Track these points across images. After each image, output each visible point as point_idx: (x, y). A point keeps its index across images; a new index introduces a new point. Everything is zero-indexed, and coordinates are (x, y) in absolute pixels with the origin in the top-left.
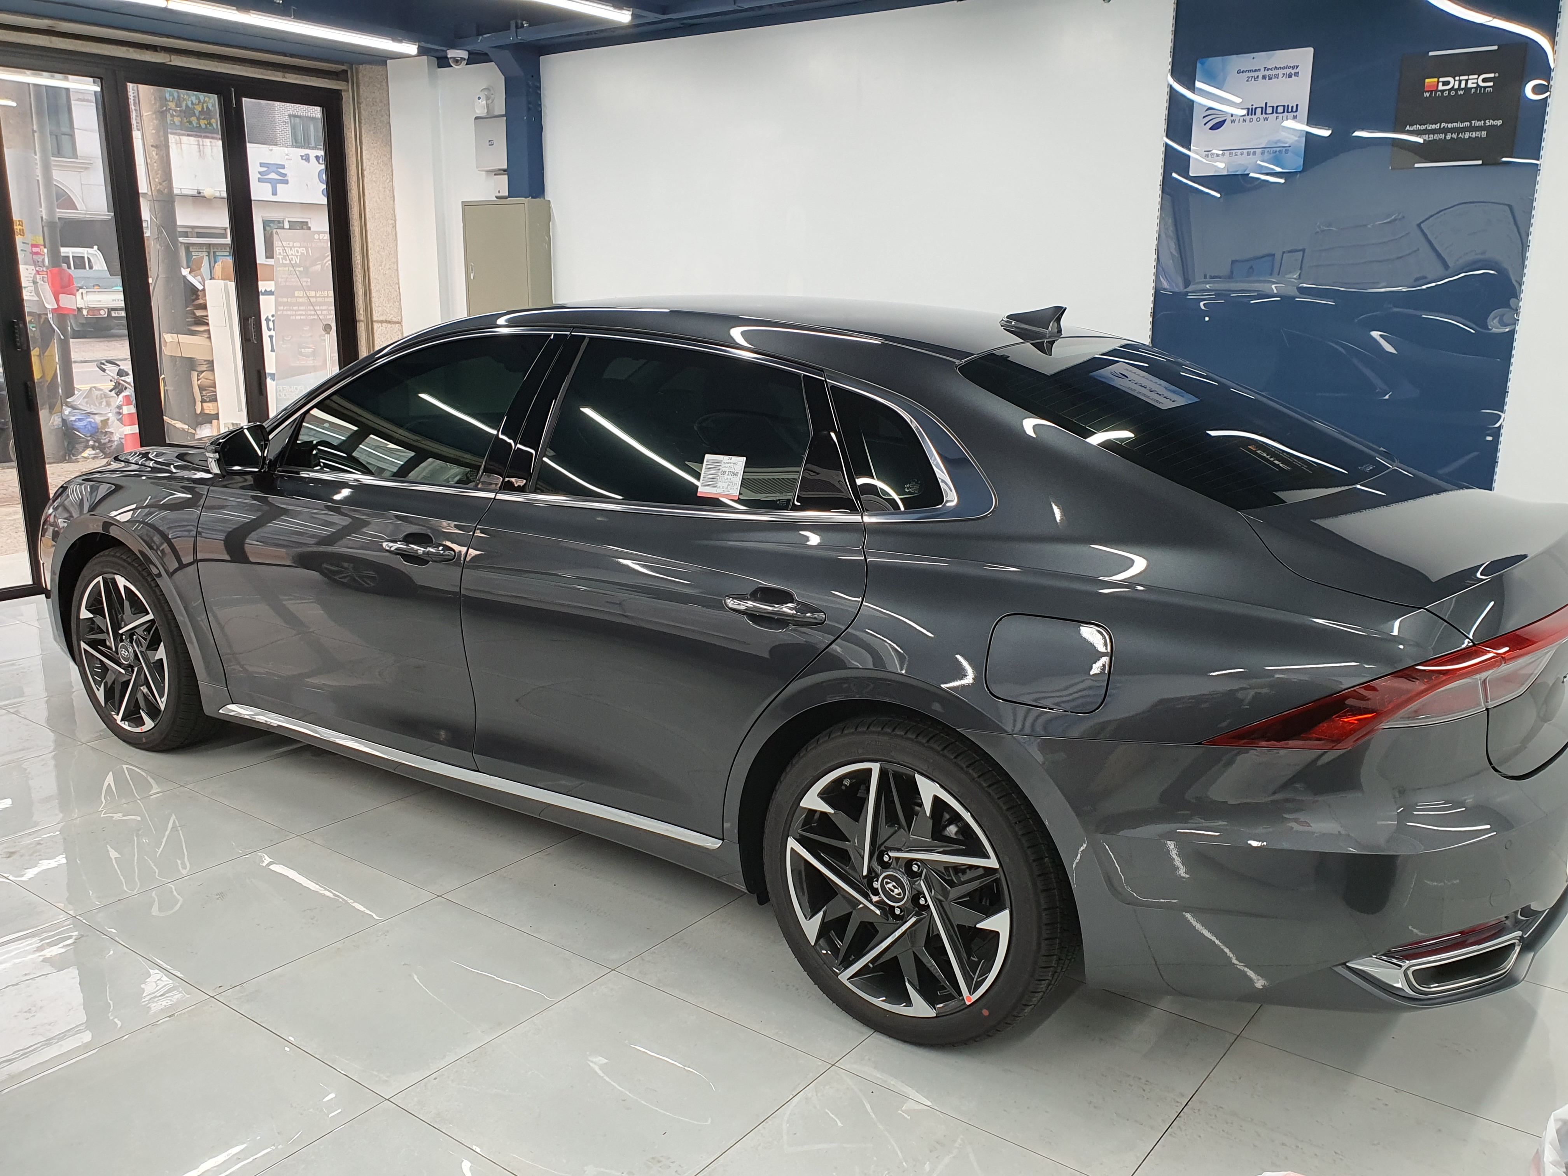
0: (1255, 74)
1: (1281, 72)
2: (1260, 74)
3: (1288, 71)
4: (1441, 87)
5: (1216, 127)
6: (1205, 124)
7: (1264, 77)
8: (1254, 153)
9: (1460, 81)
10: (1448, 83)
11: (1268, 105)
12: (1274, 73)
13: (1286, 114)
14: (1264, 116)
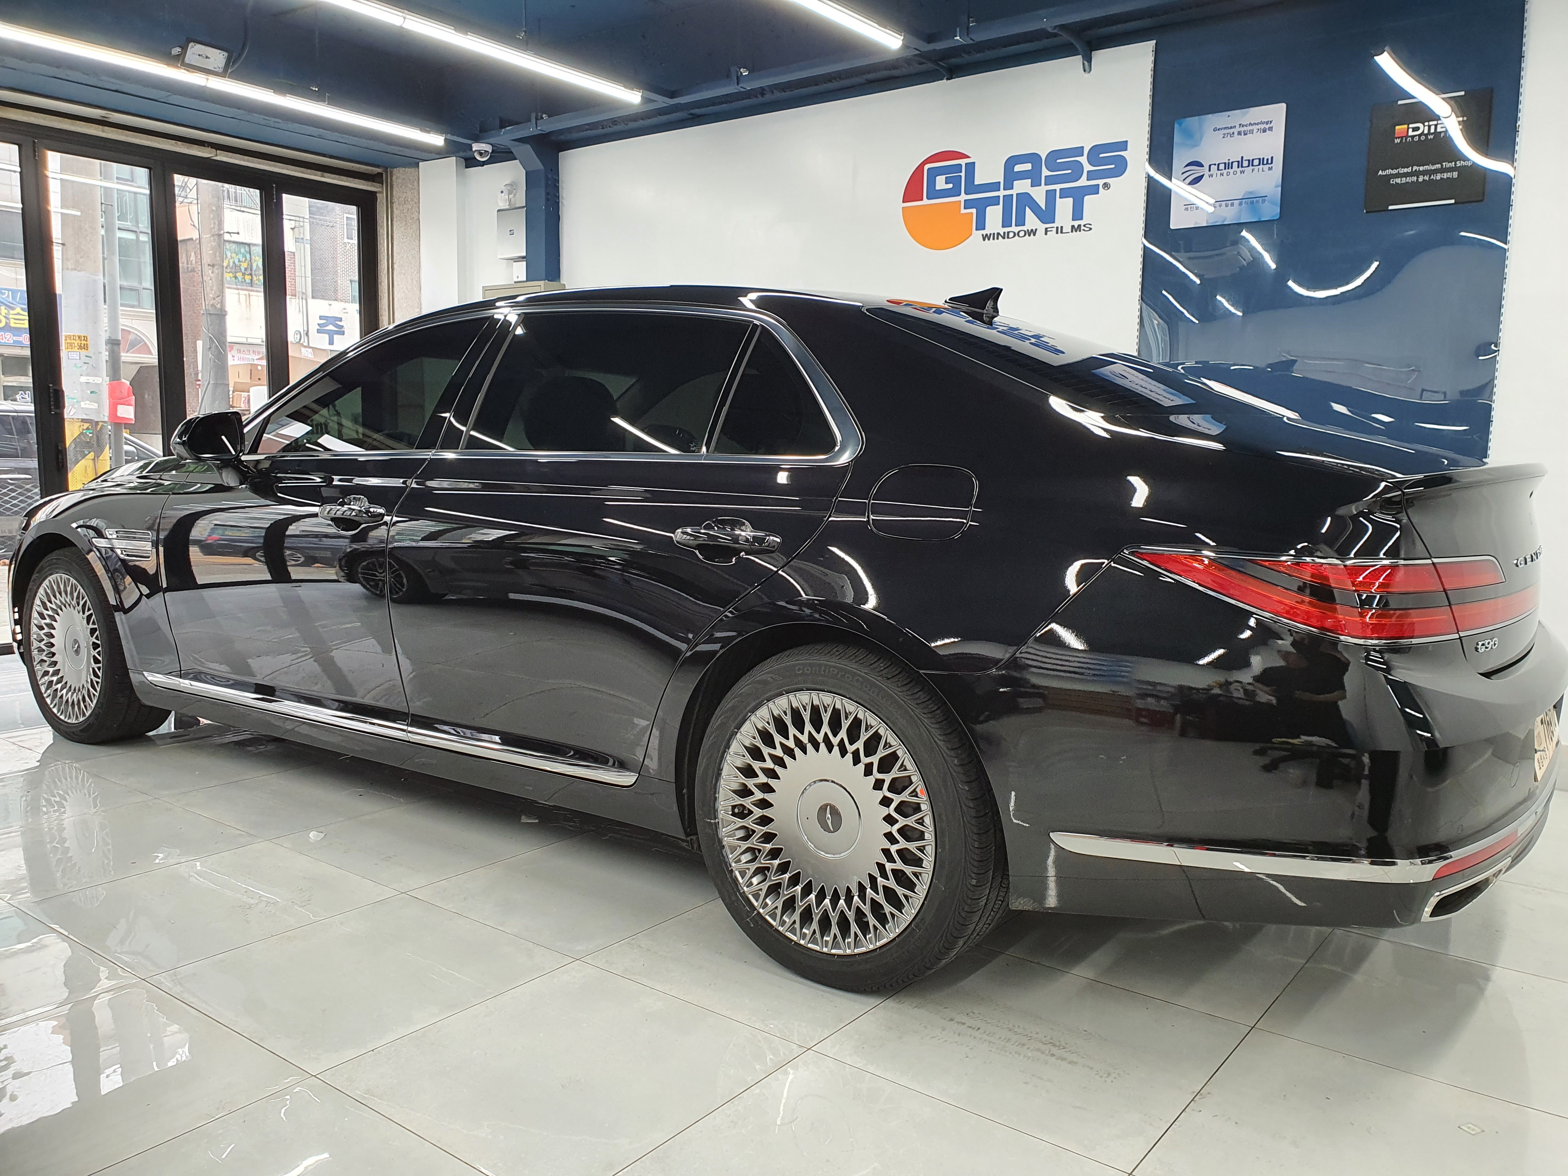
0: (1231, 131)
1: (1255, 128)
2: (1236, 131)
3: (1262, 126)
4: (1411, 133)
5: (1196, 180)
6: (1188, 177)
7: (1239, 133)
9: (1429, 127)
10: (1417, 129)
12: (1251, 128)
13: (1261, 166)
14: (1241, 169)
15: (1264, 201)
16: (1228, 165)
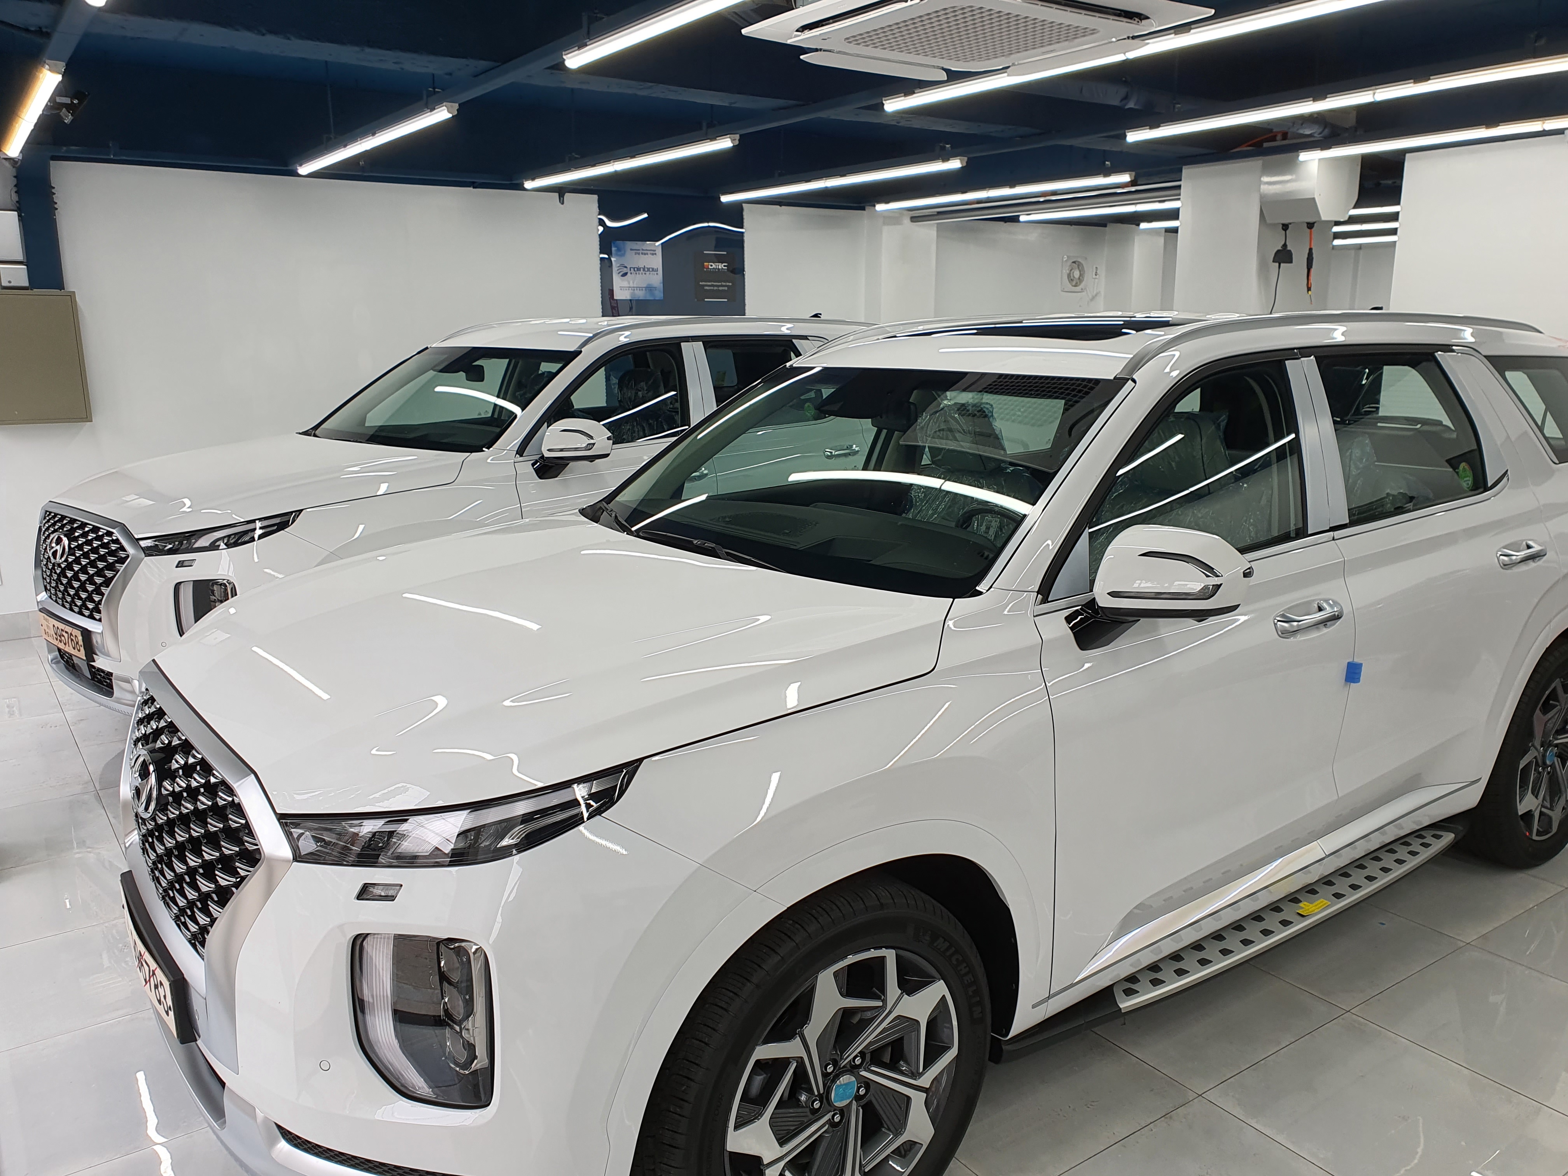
0: (638, 252)
1: (649, 252)
2: (641, 252)
3: (652, 252)
4: (710, 267)
5: (624, 275)
6: (619, 273)
8: (642, 290)
9: (716, 265)
10: (711, 266)
11: (646, 267)
12: (646, 252)
13: (654, 272)
14: (644, 272)
15: (656, 290)
16: (639, 269)
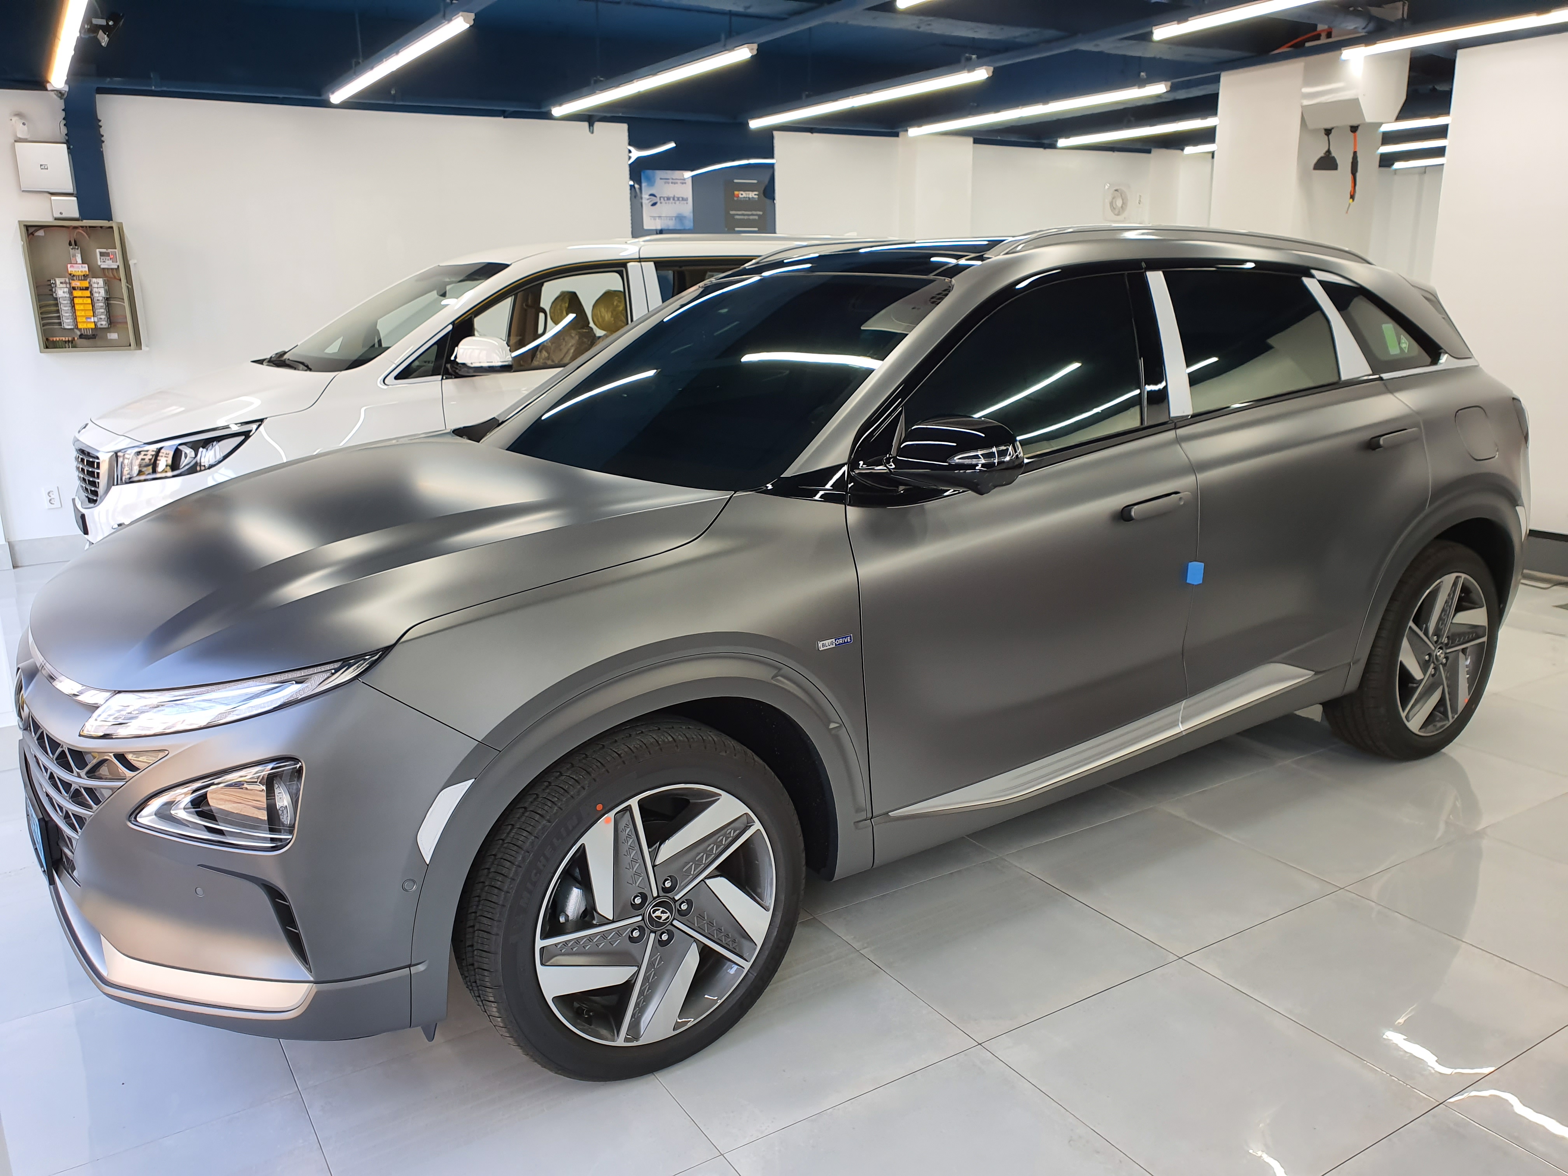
0: (668, 181)
1: (679, 181)
2: (671, 181)
3: (682, 181)
4: (740, 196)
5: (654, 204)
6: (649, 202)
7: (672, 183)
8: (672, 220)
9: (746, 194)
10: (742, 194)
11: (676, 196)
12: (675, 181)
13: (683, 202)
14: (674, 201)
15: (687, 216)
16: (668, 199)
